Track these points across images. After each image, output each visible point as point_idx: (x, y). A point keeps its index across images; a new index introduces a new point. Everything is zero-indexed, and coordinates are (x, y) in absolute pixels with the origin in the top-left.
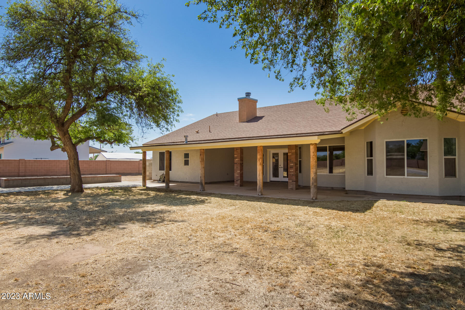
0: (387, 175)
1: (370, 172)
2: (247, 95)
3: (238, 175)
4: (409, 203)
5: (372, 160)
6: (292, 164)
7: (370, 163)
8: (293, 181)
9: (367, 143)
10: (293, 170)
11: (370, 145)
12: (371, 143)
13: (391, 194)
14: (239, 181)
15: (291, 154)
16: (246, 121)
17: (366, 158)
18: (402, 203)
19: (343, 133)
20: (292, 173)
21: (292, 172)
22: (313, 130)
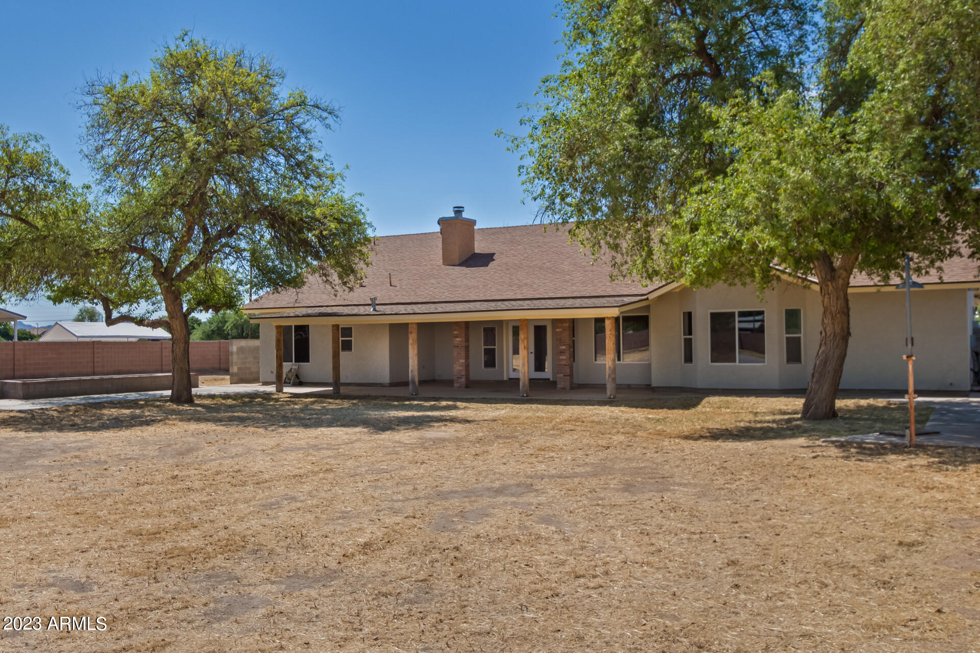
0: (712, 361)
1: (689, 358)
2: (456, 212)
3: (461, 368)
4: (738, 399)
5: (691, 339)
6: (564, 347)
7: (688, 344)
8: (565, 376)
9: (684, 313)
10: (564, 357)
11: (689, 317)
12: (690, 314)
13: (718, 389)
14: (464, 377)
15: (560, 330)
16: (457, 263)
17: (683, 337)
18: (730, 399)
19: (650, 298)
20: (564, 363)
21: (564, 359)
22: (599, 291)
